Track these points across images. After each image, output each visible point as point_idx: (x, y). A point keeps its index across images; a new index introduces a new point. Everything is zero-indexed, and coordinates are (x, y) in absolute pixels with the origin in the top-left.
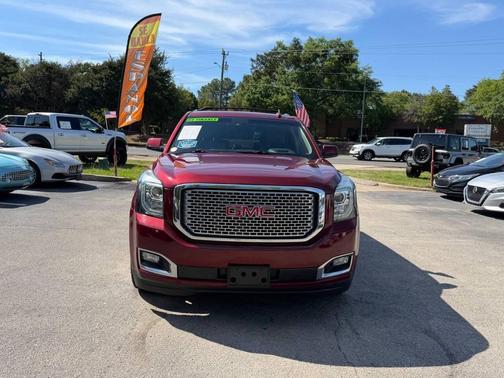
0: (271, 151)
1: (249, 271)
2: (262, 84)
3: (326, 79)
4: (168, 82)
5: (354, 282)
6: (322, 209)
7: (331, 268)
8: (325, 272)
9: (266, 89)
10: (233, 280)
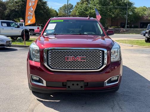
0: (85, 33)
1: (75, 83)
2: (84, 5)
3: (111, 2)
4: (46, 6)
5: (120, 87)
6: (106, 57)
7: (110, 82)
8: (108, 83)
9: (86, 8)
10: (69, 87)
